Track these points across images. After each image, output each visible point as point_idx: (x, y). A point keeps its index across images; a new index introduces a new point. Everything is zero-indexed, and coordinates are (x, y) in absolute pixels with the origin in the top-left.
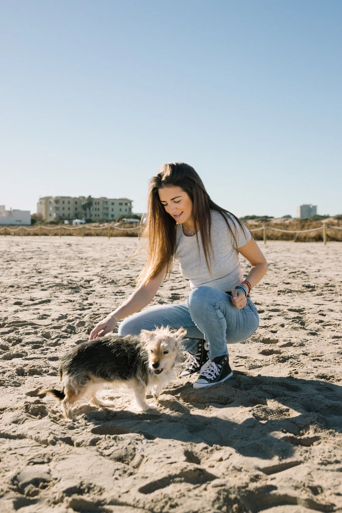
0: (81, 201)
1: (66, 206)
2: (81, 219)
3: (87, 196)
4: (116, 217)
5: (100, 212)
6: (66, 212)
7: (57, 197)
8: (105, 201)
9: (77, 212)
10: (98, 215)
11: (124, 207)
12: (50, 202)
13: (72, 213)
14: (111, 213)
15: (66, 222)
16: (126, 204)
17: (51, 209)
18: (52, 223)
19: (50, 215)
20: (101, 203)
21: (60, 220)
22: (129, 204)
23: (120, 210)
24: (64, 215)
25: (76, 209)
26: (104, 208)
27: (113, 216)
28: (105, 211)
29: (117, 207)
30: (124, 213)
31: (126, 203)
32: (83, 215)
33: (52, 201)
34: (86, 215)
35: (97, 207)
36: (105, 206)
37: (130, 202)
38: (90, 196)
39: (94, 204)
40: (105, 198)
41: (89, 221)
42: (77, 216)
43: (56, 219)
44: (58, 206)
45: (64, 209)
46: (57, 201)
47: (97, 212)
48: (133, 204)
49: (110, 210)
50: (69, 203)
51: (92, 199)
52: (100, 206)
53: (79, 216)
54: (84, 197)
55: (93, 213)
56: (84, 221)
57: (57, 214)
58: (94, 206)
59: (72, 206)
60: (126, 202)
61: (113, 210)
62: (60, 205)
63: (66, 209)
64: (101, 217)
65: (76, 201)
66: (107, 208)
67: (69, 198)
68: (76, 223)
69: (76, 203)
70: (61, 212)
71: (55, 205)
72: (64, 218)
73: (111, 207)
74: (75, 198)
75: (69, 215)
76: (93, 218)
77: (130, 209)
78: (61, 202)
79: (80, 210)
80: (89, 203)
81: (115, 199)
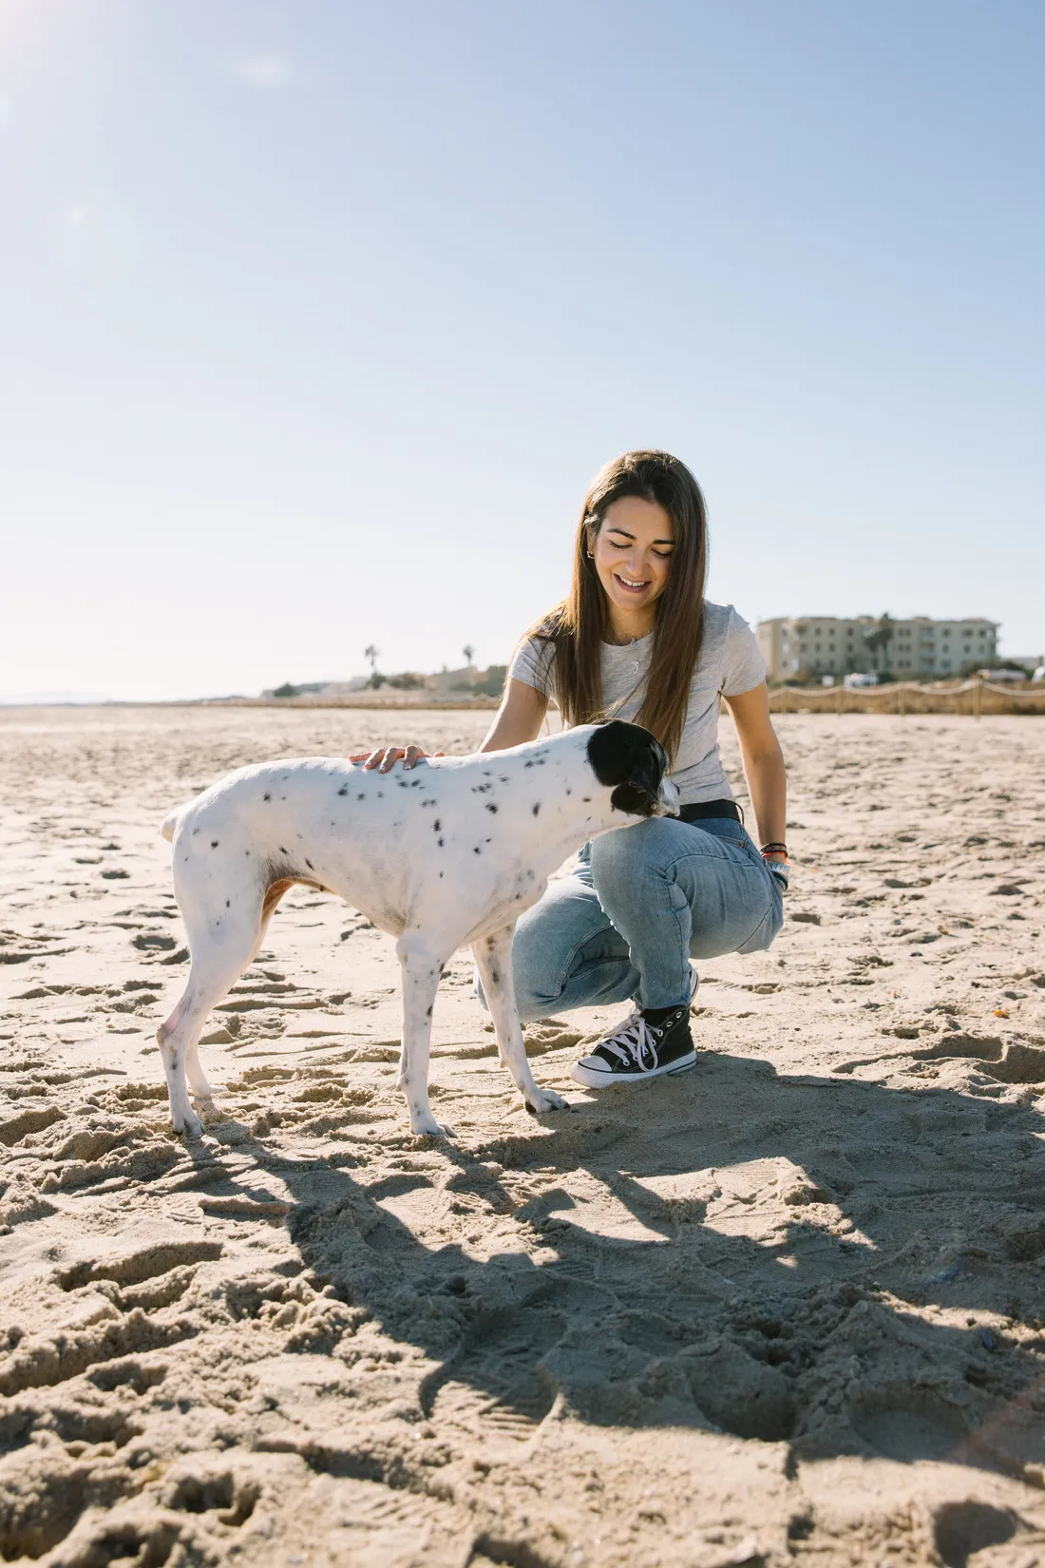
0: (863, 628)
1: (825, 640)
2: (863, 671)
3: (877, 614)
4: (956, 667)
5: (914, 656)
6: (825, 657)
7: (801, 619)
8: (926, 626)
9: (851, 655)
10: (908, 664)
11: (975, 641)
12: (785, 633)
13: (839, 657)
14: (940, 656)
15: (828, 680)
16: (982, 633)
17: (786, 648)
18: (792, 683)
19: (785, 664)
20: (915, 633)
21: (811, 676)
22: (989, 634)
23: (967, 649)
24: (818, 664)
25: (850, 648)
26: (923, 645)
27: (946, 664)
28: (926, 653)
29: (956, 643)
30: (975, 656)
31: (984, 632)
32: (869, 664)
33: (789, 627)
34: (875, 663)
35: (904, 641)
36: (927, 639)
37: (993, 628)
38: (886, 615)
39: (896, 634)
40: (925, 619)
41: (885, 678)
42: (852, 667)
43: (798, 673)
44: (805, 640)
45: (818, 648)
46: (801, 629)
47: (905, 656)
48: (1000, 633)
49: (939, 648)
50: (832, 632)
51: (893, 622)
52: (913, 641)
53: (858, 666)
54: (870, 619)
55: (895, 657)
56: (874, 679)
57: (800, 662)
58: (897, 640)
59: (839, 639)
60: (983, 626)
61: (946, 649)
62: (810, 638)
63: (825, 648)
64: (915, 668)
65: (851, 628)
66: (931, 646)
67: (832, 619)
68: (854, 685)
69: (850, 632)
70: (811, 657)
71: (795, 637)
72: (821, 670)
73: (940, 642)
74: (847, 621)
75: (832, 663)
76: (895, 670)
77: (993, 647)
78: (811, 631)
79: (860, 649)
80: (885, 632)
81: (953, 622)
